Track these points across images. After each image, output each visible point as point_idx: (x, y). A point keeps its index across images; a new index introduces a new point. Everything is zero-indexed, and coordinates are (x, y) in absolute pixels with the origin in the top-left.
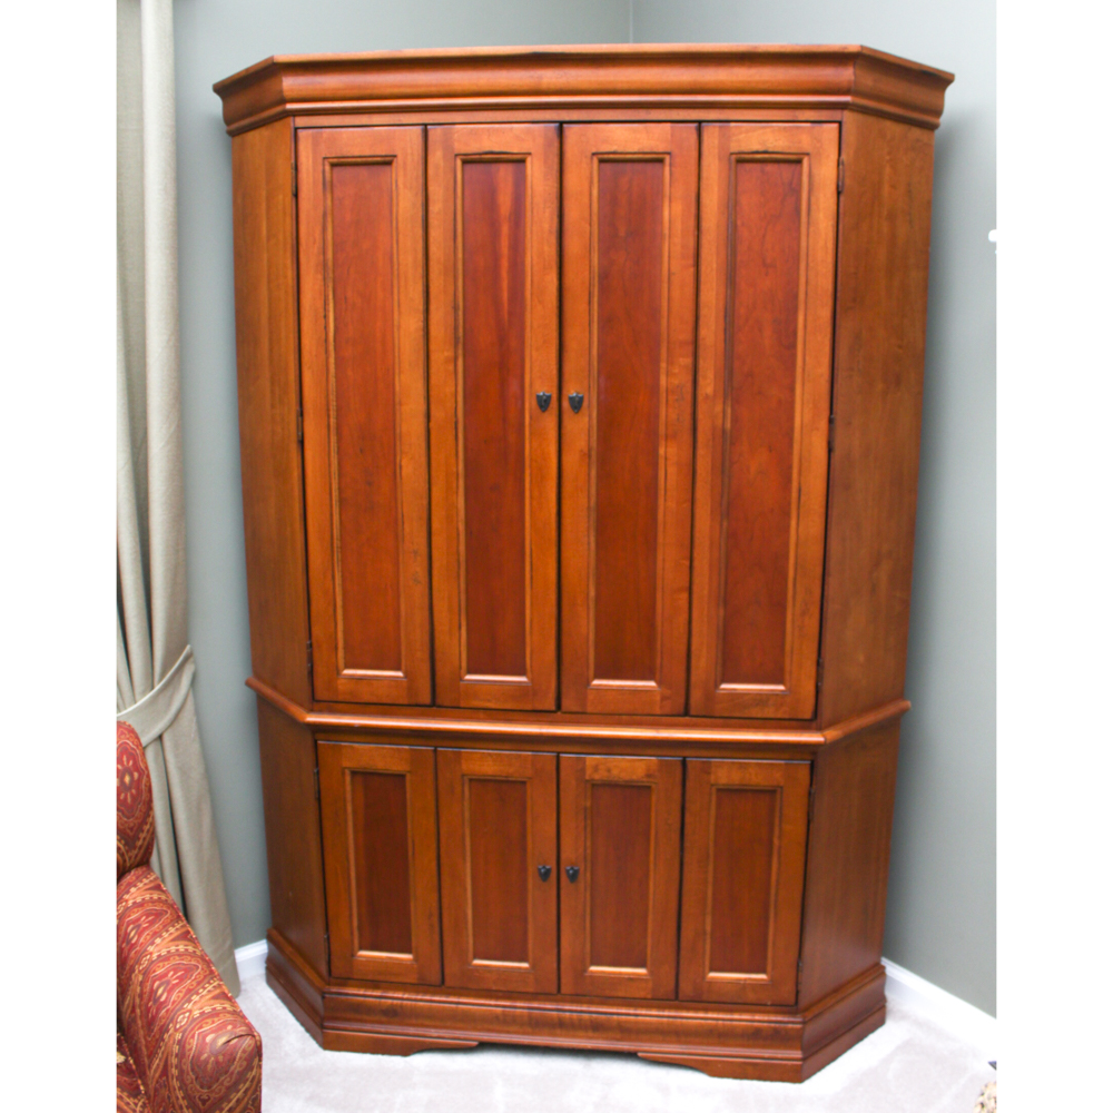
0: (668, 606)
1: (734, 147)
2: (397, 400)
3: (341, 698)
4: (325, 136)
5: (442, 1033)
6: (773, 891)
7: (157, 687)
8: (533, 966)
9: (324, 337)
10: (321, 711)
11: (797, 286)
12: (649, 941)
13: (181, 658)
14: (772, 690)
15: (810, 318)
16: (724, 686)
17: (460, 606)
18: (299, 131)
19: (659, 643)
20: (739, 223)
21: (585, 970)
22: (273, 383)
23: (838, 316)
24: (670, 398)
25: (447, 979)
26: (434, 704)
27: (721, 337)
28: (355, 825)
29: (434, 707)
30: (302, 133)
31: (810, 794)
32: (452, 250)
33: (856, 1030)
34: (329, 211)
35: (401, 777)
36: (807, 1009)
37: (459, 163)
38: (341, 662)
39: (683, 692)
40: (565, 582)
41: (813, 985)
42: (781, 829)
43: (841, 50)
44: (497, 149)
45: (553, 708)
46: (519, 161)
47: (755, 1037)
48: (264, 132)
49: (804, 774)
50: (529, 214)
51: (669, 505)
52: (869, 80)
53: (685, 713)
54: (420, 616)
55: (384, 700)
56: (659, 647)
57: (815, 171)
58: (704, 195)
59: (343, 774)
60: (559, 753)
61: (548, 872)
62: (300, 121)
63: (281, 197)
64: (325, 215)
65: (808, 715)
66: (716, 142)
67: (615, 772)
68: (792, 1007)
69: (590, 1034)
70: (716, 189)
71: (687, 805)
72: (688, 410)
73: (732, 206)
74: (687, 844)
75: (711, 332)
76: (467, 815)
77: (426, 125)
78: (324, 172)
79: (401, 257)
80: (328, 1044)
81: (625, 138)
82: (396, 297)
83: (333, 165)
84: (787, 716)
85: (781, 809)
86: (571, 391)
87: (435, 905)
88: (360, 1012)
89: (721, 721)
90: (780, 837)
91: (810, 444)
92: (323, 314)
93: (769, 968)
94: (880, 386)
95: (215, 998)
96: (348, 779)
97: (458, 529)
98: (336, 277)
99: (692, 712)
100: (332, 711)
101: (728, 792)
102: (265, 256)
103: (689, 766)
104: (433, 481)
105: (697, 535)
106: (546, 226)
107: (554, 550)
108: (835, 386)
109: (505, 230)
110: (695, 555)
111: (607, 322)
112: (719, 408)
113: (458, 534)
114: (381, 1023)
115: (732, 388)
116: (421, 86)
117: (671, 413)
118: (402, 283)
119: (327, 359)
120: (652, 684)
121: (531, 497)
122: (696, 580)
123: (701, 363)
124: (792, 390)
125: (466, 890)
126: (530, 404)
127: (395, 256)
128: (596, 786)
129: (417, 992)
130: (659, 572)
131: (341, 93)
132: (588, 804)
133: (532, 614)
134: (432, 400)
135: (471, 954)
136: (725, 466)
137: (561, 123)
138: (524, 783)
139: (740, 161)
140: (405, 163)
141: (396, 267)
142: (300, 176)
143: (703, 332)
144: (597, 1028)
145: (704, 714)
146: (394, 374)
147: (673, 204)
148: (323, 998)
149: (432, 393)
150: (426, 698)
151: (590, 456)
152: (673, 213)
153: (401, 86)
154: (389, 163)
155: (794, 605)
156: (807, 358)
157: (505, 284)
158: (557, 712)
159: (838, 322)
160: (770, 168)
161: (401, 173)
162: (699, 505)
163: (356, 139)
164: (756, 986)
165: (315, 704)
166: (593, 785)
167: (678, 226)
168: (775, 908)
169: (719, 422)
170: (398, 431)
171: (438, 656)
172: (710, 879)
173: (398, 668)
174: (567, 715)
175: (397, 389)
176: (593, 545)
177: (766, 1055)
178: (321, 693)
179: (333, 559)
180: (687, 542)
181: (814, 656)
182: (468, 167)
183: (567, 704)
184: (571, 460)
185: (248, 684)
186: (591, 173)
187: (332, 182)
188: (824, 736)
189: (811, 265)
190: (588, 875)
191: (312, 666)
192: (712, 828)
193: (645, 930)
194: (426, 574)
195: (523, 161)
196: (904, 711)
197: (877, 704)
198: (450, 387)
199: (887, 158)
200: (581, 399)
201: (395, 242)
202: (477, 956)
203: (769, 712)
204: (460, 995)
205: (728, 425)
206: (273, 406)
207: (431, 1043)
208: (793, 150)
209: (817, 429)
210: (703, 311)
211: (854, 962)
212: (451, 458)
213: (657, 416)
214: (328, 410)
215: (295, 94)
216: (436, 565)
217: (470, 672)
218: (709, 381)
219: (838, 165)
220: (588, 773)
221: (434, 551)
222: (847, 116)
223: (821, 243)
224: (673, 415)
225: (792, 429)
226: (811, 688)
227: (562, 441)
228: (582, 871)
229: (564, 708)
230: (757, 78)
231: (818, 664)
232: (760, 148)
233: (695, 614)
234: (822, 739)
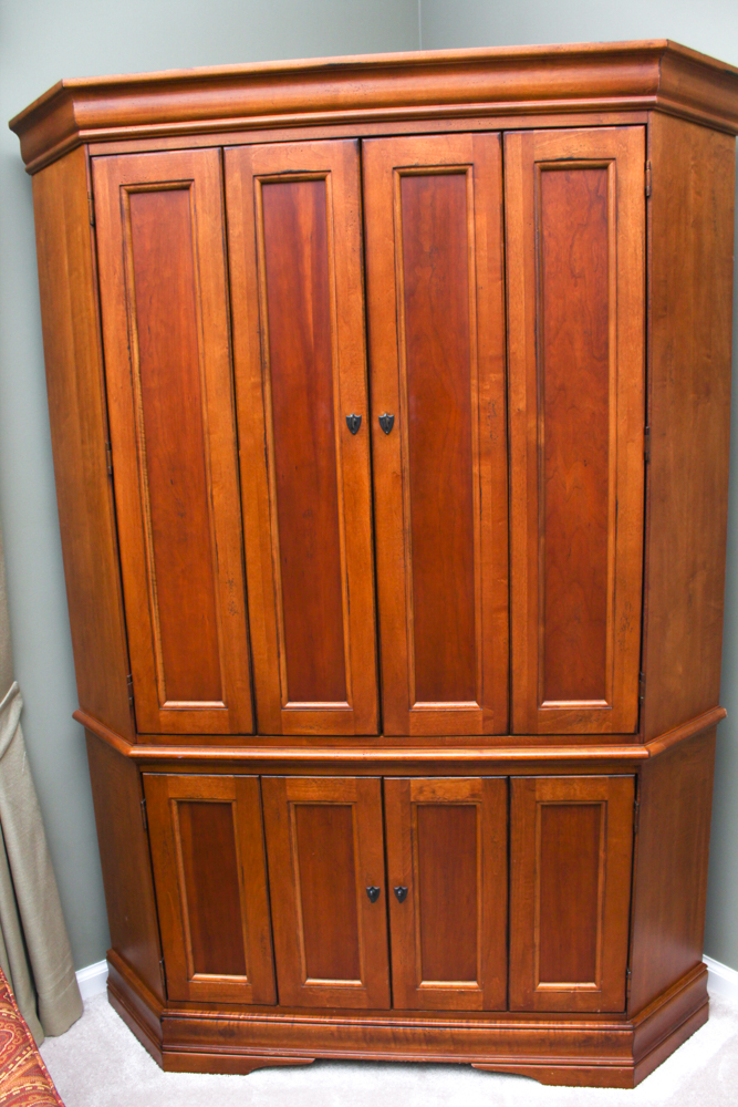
0: (488, 625)
1: (539, 156)
2: (205, 429)
3: (163, 731)
4: (120, 162)
5: (279, 1051)
6: (600, 903)
8: (366, 984)
9: (129, 368)
10: (144, 744)
11: (608, 296)
12: (479, 955)
13: (8, 695)
14: (594, 706)
15: (621, 328)
16: (545, 704)
17: (277, 635)
18: (94, 159)
19: (479, 663)
20: (546, 233)
21: (417, 986)
22: (81, 418)
23: (650, 325)
24: (482, 414)
25: (281, 998)
26: (256, 732)
27: (532, 350)
28: (184, 854)
29: (256, 735)
30: (96, 161)
31: (634, 806)
32: (254, 273)
33: (684, 1029)
34: (128, 240)
35: (228, 805)
36: (636, 1014)
37: (258, 184)
38: (162, 694)
39: (505, 711)
40: (382, 605)
41: (640, 991)
42: (606, 842)
43: (647, 46)
44: (295, 168)
45: (376, 732)
46: (319, 179)
47: (586, 1044)
48: (61, 165)
49: (627, 788)
50: (331, 233)
51: (485, 524)
52: (675, 80)
53: (508, 732)
54: (239, 646)
55: (207, 731)
56: (479, 666)
57: (621, 176)
58: (509, 206)
59: (170, 804)
60: (383, 776)
61: (377, 893)
62: (95, 149)
63: (80, 229)
64: (124, 244)
65: (631, 730)
66: (520, 150)
67: (440, 793)
68: (623, 1014)
69: (424, 1047)
70: (521, 199)
71: (513, 822)
72: (501, 427)
73: (538, 215)
74: (514, 861)
75: (521, 345)
76: (294, 839)
77: (222, 147)
78: (121, 199)
79: (203, 284)
80: (168, 1065)
81: (426, 150)
82: (200, 324)
83: (130, 193)
84: (610, 731)
85: (606, 824)
86: (382, 412)
87: (267, 928)
88: (197, 1033)
89: (544, 738)
90: (605, 851)
91: (626, 456)
92: (127, 346)
93: (598, 977)
94: (691, 396)
95: (25, 1075)
96: (175, 808)
97: (272, 557)
98: (137, 305)
99: (515, 732)
100: (155, 743)
101: (551, 808)
102: (68, 291)
103: (514, 784)
104: (245, 510)
105: (514, 553)
106: (349, 245)
107: (370, 574)
108: (649, 396)
109: (308, 251)
110: (513, 573)
111: (415, 341)
112: (532, 423)
113: (273, 562)
114: (218, 1043)
115: (544, 403)
116: (215, 106)
117: (484, 431)
118: (205, 311)
119: (133, 390)
120: (474, 704)
121: (345, 521)
122: (515, 598)
123: (513, 379)
124: (606, 402)
125: (296, 912)
126: (340, 427)
127: (197, 282)
128: (420, 807)
129: (253, 1012)
130: (477, 592)
131: (134, 117)
132: (414, 825)
133: (350, 639)
134: (240, 427)
135: (304, 975)
136: (540, 483)
137: (360, 138)
138: (350, 806)
139: (544, 170)
140: (203, 188)
141: (198, 294)
142: (97, 205)
143: (513, 347)
144: (431, 1041)
145: (526, 732)
146: (201, 404)
147: (478, 217)
148: (161, 1021)
149: (240, 421)
150: (248, 727)
151: (403, 478)
152: (478, 226)
153: (193, 107)
154: (187, 188)
155: (614, 620)
156: (620, 369)
157: (310, 306)
158: (379, 736)
159: (650, 331)
160: (574, 175)
161: (199, 197)
162: (515, 522)
163: (152, 164)
164: (585, 995)
165: (139, 737)
166: (418, 806)
167: (484, 239)
168: (603, 918)
169: (534, 437)
170: (208, 460)
171: (258, 685)
172: (538, 894)
173: (219, 699)
174: (391, 739)
175: (205, 417)
176: (409, 568)
177: (598, 1062)
178: (144, 726)
179: (149, 593)
180: (505, 562)
181: (636, 670)
182: (266, 188)
183: (389, 727)
184: (383, 482)
185: (75, 717)
186: (393, 189)
187: (130, 210)
188: (648, 750)
189: (621, 273)
190: (417, 894)
191: (133, 699)
192: (538, 844)
193: (476, 944)
194: (243, 604)
195: (323, 179)
196: (723, 717)
197: (695, 714)
198: (257, 412)
199: (692, 163)
200: (392, 419)
201: (196, 269)
202: (308, 977)
203: (592, 728)
204: (295, 1014)
205: (542, 441)
206: (83, 442)
207: (268, 1061)
208: (599, 156)
209: (633, 441)
210: (513, 326)
211: (679, 959)
212: (262, 485)
213: (470, 434)
214: (137, 442)
215: (86, 120)
216: (252, 594)
217: (290, 700)
218: (521, 396)
219: (645, 169)
220: (413, 795)
221: (249, 580)
222: (653, 118)
223: (631, 250)
224: (486, 433)
225: (607, 442)
226: (633, 702)
227: (375, 463)
228: (410, 891)
229: (386, 732)
230: (560, 81)
231: (640, 677)
232: (565, 155)
233: (514, 634)
234: (646, 753)
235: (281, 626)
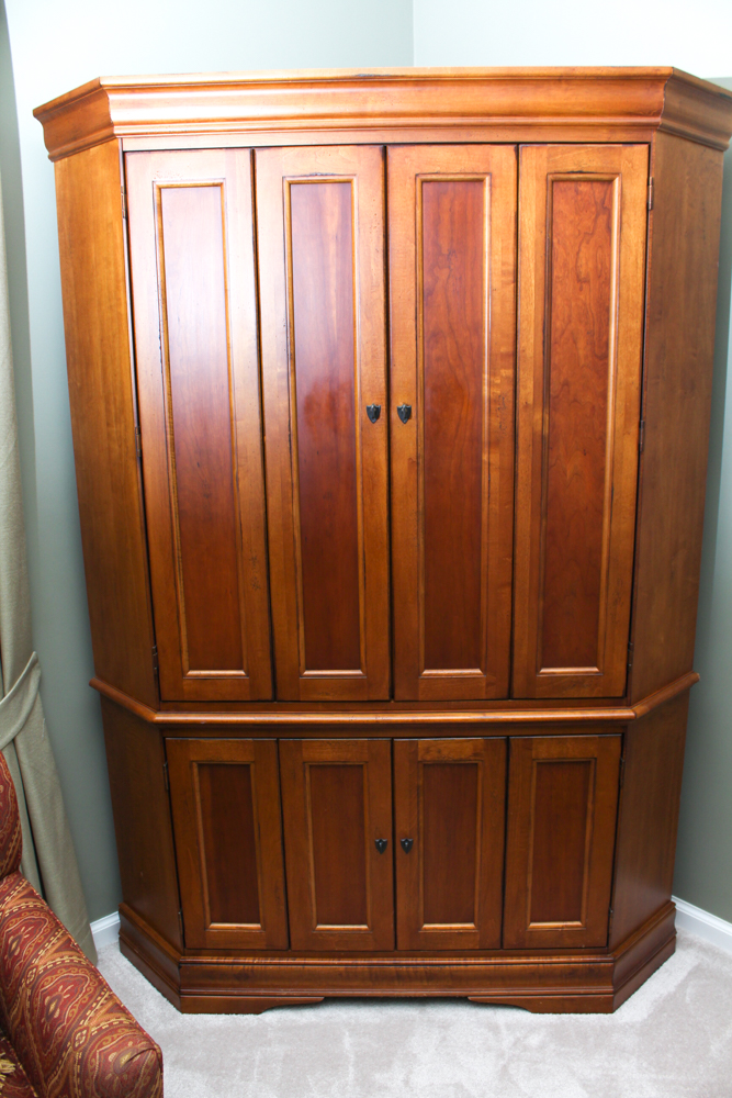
0: (492, 599)
1: (551, 168)
2: (234, 415)
3: (186, 698)
4: (153, 159)
5: (290, 992)
6: (587, 850)
7: (8, 695)
8: (372, 928)
9: (159, 356)
10: (168, 710)
11: (609, 299)
12: (477, 899)
13: (28, 665)
14: (587, 672)
15: (621, 330)
16: (543, 670)
17: (297, 607)
18: (128, 155)
19: (484, 635)
20: (555, 241)
21: (420, 928)
22: (108, 403)
23: (647, 327)
24: (492, 406)
25: (293, 943)
26: (275, 698)
27: (540, 349)
28: (203, 812)
29: (275, 702)
30: (130, 158)
31: (621, 762)
33: (656, 960)
34: (160, 234)
35: (246, 767)
36: (616, 948)
37: (287, 184)
38: (186, 664)
39: (506, 678)
40: (396, 581)
41: (620, 927)
42: (594, 795)
43: (654, 72)
44: (322, 171)
45: (387, 698)
46: (346, 182)
47: (571, 976)
49: (615, 746)
50: (356, 234)
51: (492, 507)
52: (676, 102)
53: (509, 699)
54: (261, 620)
55: (228, 698)
56: (484, 637)
57: (626, 191)
58: (522, 213)
59: (191, 767)
60: (393, 738)
61: (385, 844)
62: (129, 145)
65: (620, 694)
66: (534, 164)
67: (445, 753)
68: (603, 949)
69: (425, 983)
70: (534, 207)
71: (511, 778)
72: (510, 418)
73: (549, 224)
74: (511, 813)
75: (530, 342)
76: (308, 798)
77: (253, 148)
78: (154, 195)
80: (185, 1008)
81: (448, 161)
83: (162, 189)
84: (601, 695)
85: (595, 776)
86: (399, 402)
87: (281, 879)
88: (213, 978)
89: (541, 702)
90: (594, 802)
91: (622, 447)
92: (157, 335)
93: (583, 916)
94: (679, 392)
96: (196, 770)
97: (293, 536)
99: (515, 696)
100: (179, 710)
101: (548, 765)
103: (512, 744)
105: (518, 534)
106: (373, 246)
107: (386, 553)
108: (645, 393)
109: (333, 250)
110: (517, 552)
111: (431, 338)
112: (538, 416)
113: (294, 541)
114: (234, 986)
115: (547, 397)
117: (493, 422)
120: (478, 671)
121: (364, 504)
122: (519, 575)
123: (521, 374)
124: (605, 397)
125: (309, 865)
126: (360, 415)
128: (426, 765)
129: (266, 957)
130: (484, 569)
132: (421, 782)
133: (365, 612)
134: (265, 414)
135: (314, 920)
136: (543, 470)
137: (386, 145)
138: (362, 766)
139: (556, 181)
140: (234, 186)
142: (130, 200)
143: (522, 344)
144: (431, 977)
145: (525, 696)
147: (494, 223)
148: (180, 967)
149: (265, 409)
150: (268, 694)
151: (418, 464)
152: (494, 231)
154: (218, 186)
155: (607, 595)
156: (618, 368)
157: (334, 303)
158: (391, 702)
159: (647, 333)
160: (583, 187)
161: (230, 195)
162: (520, 506)
163: (185, 162)
164: (572, 932)
165: (163, 705)
166: (424, 765)
167: (499, 244)
168: (589, 864)
169: (539, 428)
170: (234, 446)
171: (279, 655)
172: (532, 843)
173: (239, 668)
174: (400, 704)
176: (422, 546)
177: (582, 991)
178: (167, 695)
179: (175, 569)
180: (510, 542)
181: (625, 640)
182: (294, 187)
183: (399, 693)
184: (400, 468)
185: (91, 685)
186: (415, 195)
187: (162, 205)
188: (634, 711)
189: (623, 280)
190: (421, 845)
191: (158, 670)
192: (533, 797)
193: (474, 888)
194: (265, 579)
195: (349, 182)
196: (696, 681)
197: (674, 678)
198: (283, 402)
199: (687, 178)
200: (409, 410)
201: (226, 264)
202: (319, 923)
203: (585, 693)
204: (305, 957)
205: (546, 431)
206: (108, 425)
207: (280, 1001)
208: (605, 171)
209: (628, 434)
210: (523, 325)
211: (652, 899)
212: (286, 470)
213: (480, 425)
214: (166, 426)
215: (123, 118)
216: (274, 570)
217: (308, 669)
218: (528, 390)
219: (648, 185)
220: (420, 755)
221: (271, 557)
222: (655, 137)
223: (632, 258)
224: (496, 423)
225: (604, 433)
226: (621, 667)
227: (392, 450)
228: (415, 842)
229: (397, 698)
230: (573, 100)
231: (629, 646)
232: (575, 168)
233: (517, 607)
234: (632, 714)
235: (300, 600)
